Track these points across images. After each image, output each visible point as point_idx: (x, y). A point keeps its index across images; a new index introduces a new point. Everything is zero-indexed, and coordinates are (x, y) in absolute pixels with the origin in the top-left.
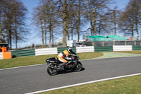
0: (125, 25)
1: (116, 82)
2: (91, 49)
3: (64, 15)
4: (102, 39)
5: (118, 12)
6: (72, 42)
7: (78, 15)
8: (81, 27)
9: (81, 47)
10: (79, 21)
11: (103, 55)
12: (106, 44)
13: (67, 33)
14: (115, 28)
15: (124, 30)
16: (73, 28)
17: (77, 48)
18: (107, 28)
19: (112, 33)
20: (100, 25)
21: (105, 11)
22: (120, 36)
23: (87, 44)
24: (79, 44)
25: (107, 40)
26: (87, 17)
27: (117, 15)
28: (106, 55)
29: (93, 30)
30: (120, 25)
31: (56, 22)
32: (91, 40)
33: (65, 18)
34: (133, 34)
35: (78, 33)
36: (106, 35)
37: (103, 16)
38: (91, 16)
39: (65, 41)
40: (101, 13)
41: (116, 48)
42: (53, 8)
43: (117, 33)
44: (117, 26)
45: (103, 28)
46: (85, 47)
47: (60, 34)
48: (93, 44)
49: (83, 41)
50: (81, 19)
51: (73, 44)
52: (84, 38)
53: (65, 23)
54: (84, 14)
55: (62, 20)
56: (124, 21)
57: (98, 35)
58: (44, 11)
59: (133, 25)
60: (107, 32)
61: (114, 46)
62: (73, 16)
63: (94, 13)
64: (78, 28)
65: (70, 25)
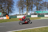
1: (46, 28)
2: (36, 16)
4: (40, 13)
5: (47, 3)
6: (30, 13)
7: (32, 4)
8: (33, 8)
9: (33, 15)
11: (41, 18)
12: (42, 14)
13: (28, 10)
14: (45, 9)
16: (30, 9)
17: (31, 15)
18: (42, 9)
19: (44, 10)
23: (35, 14)
24: (32, 14)
25: (42, 13)
26: (35, 5)
27: (46, 4)
28: (42, 18)
31: (24, 6)
32: (36, 13)
33: (27, 5)
36: (42, 11)
37: (41, 4)
39: (27, 13)
40: (40, 3)
41: (45, 16)
42: (23, 2)
43: (46, 11)
44: (46, 8)
45: (41, 8)
46: (34, 15)
49: (33, 13)
50: (33, 5)
51: (30, 14)
53: (27, 7)
54: (34, 3)
55: (26, 6)
57: (39, 11)
58: (20, 3)
60: (42, 10)
61: (45, 15)
62: (30, 4)
63: (38, 3)
64: (32, 9)
65: (29, 8)
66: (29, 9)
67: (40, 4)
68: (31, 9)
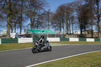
0: (56, 23)
3: (9, 12)
5: (51, 13)
7: (20, 13)
8: (23, 22)
9: (22, 38)
10: (21, 18)
13: (10, 26)
14: (49, 25)
15: (54, 27)
16: (16, 23)
18: (43, 25)
19: (46, 28)
20: (38, 22)
21: (42, 11)
22: (52, 31)
25: (43, 33)
27: (50, 15)
29: (32, 25)
30: (52, 23)
31: (1, 17)
33: (9, 14)
34: (60, 30)
35: (20, 27)
36: (42, 30)
37: (40, 16)
38: (31, 15)
39: (8, 33)
43: (50, 29)
44: (50, 23)
47: (4, 27)
48: (32, 36)
50: (23, 16)
53: (9, 18)
54: (25, 12)
55: (6, 16)
56: (55, 20)
57: (36, 29)
59: (60, 23)
62: (16, 13)
63: (33, 13)
66: (14, 24)
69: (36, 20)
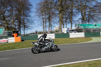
2: (82, 35)
3: (60, 8)
4: (91, 27)
6: (66, 29)
7: (71, 8)
8: (73, 17)
10: (72, 12)
11: (92, 39)
12: (94, 30)
13: (62, 22)
16: (67, 18)
17: (70, 34)
18: (95, 18)
19: (99, 22)
20: (89, 15)
21: (94, 3)
23: (79, 31)
24: (72, 31)
25: (95, 27)
26: (79, 9)
29: (83, 19)
31: (54, 14)
32: (82, 27)
35: (71, 22)
36: (94, 23)
37: (92, 8)
39: (60, 28)
40: (90, 6)
42: (51, 3)
45: (92, 18)
46: (77, 33)
47: (56, 23)
48: (83, 30)
49: (75, 28)
51: (67, 31)
52: (76, 26)
53: (60, 15)
54: (76, 7)
55: (58, 12)
57: (87, 23)
58: (44, 6)
60: (95, 21)
62: (67, 9)
63: (84, 6)
64: (71, 18)
65: (64, 16)
66: (65, 19)
67: (90, 8)
68: (68, 20)
69: (87, 13)
